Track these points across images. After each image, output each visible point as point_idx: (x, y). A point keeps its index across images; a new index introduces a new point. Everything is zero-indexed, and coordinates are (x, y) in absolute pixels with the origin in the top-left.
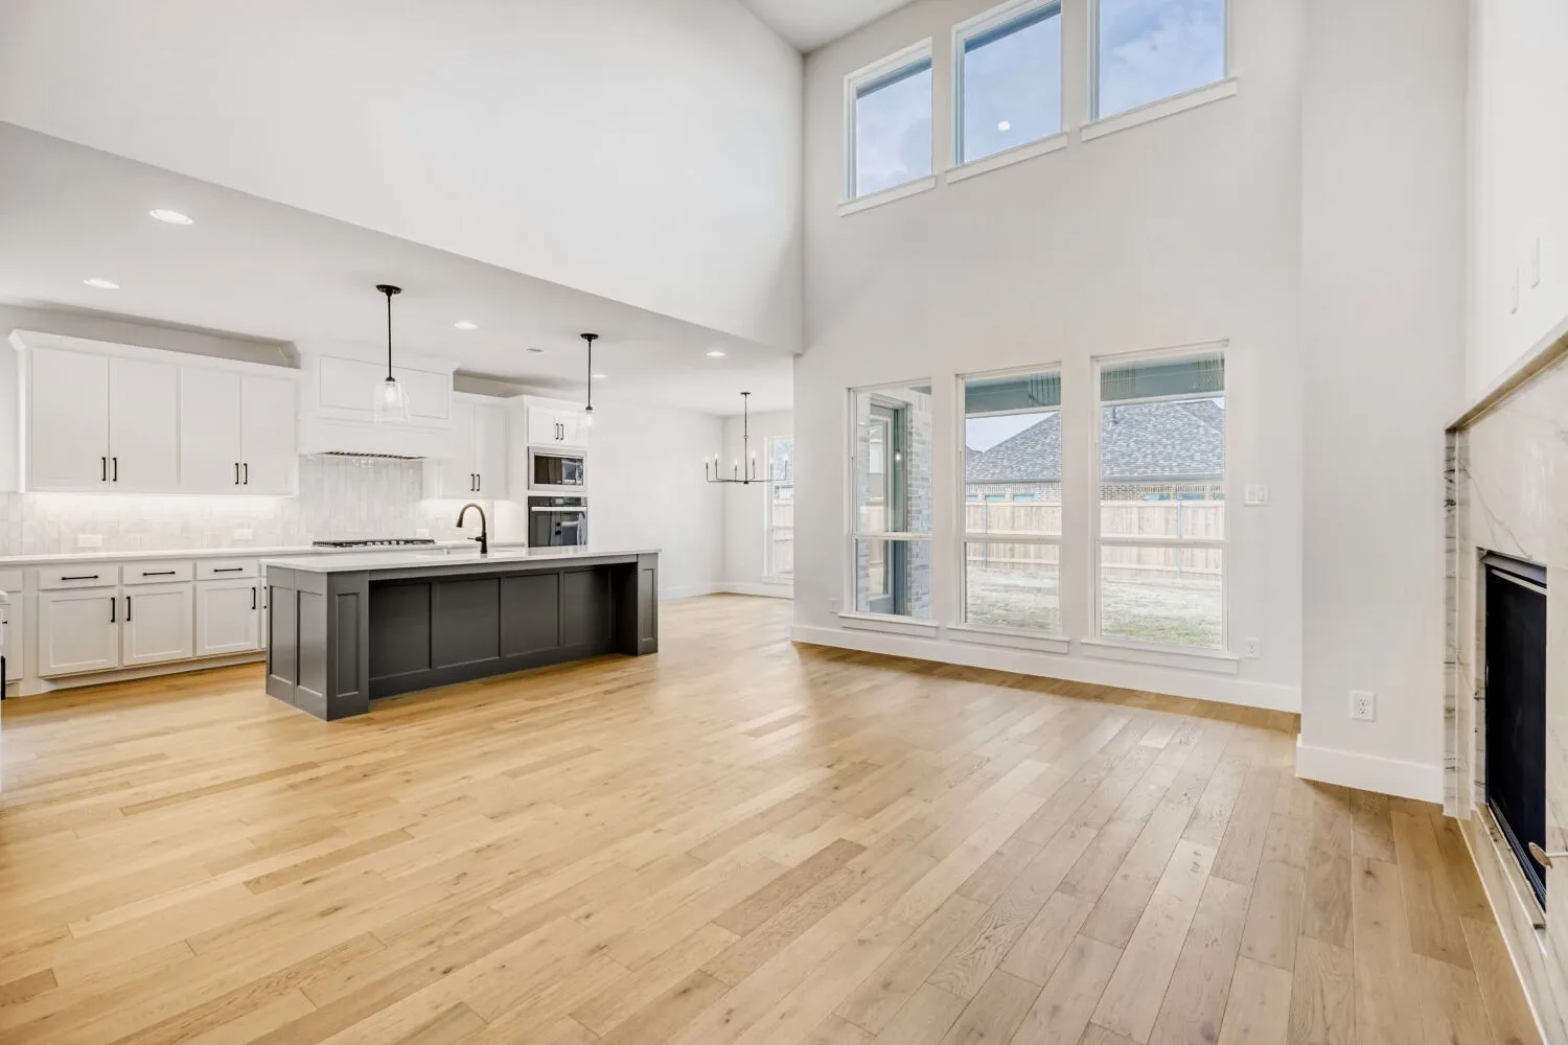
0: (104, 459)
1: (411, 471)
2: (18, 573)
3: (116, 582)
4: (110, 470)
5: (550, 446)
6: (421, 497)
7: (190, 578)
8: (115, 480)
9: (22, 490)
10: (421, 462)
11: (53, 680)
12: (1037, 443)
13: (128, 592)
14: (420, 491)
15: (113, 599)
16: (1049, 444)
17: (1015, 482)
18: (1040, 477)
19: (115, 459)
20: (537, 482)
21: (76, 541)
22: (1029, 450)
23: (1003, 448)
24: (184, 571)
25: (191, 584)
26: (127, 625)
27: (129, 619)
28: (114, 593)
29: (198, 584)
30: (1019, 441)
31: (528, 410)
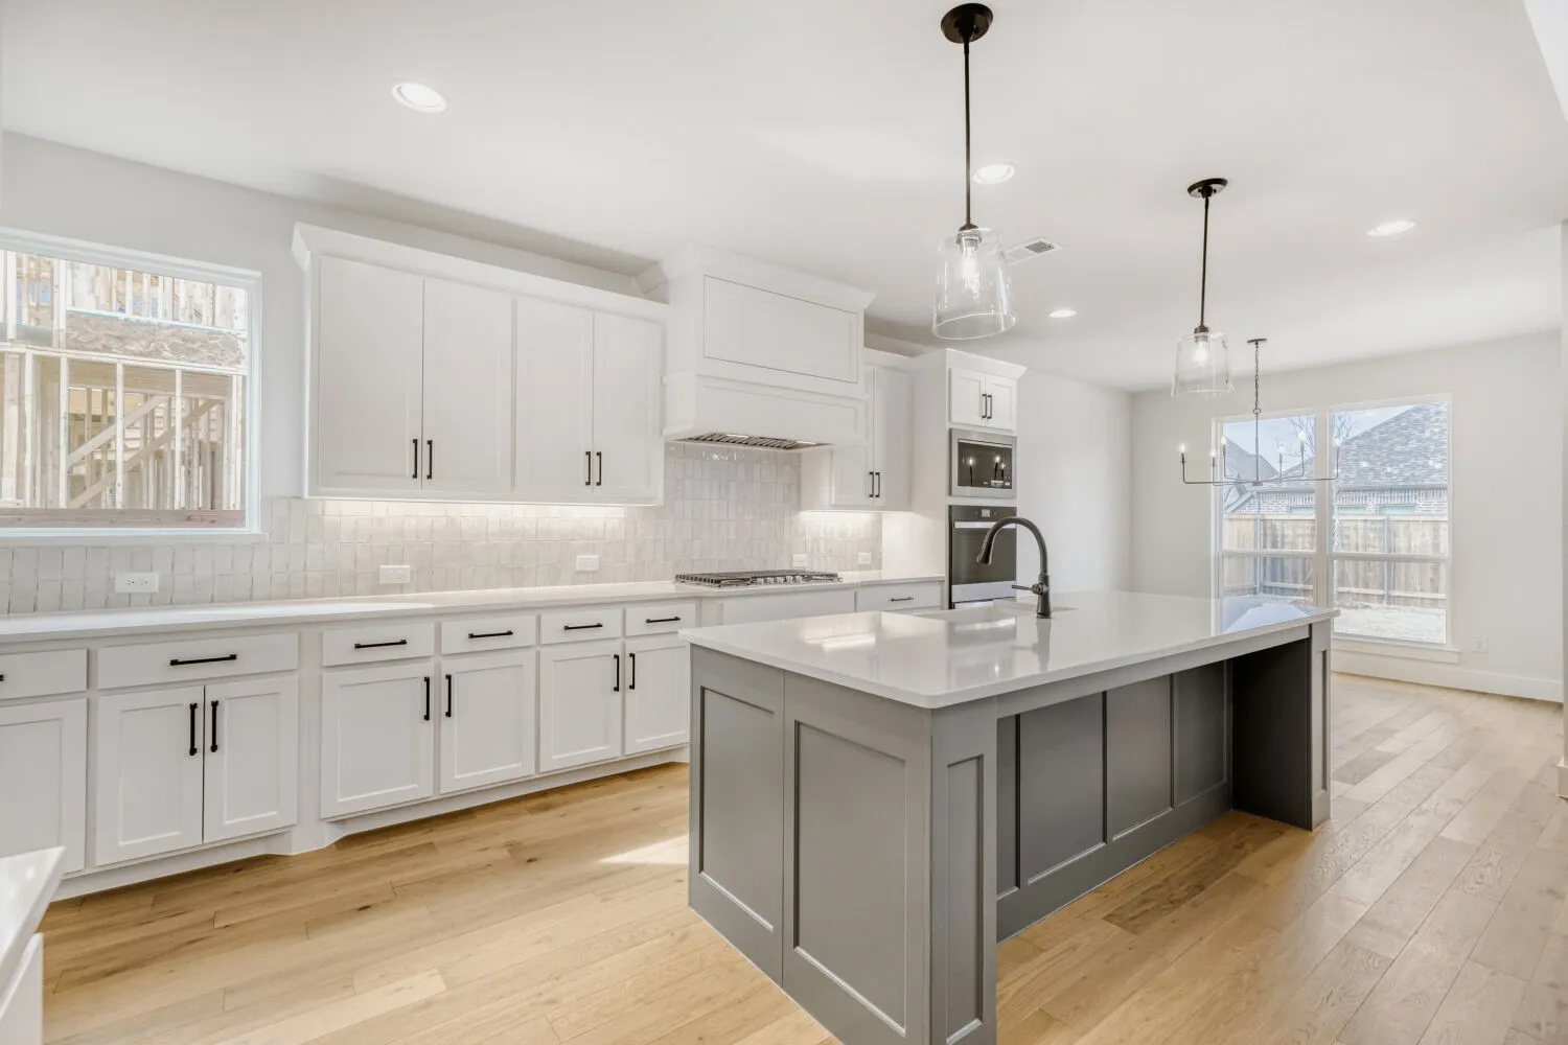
0: (415, 441)
1: (787, 468)
2: (290, 639)
3: (431, 651)
4: (423, 461)
5: (978, 430)
6: (798, 506)
7: (533, 642)
8: (430, 477)
9: (306, 496)
10: (800, 455)
11: (341, 822)
12: (1408, 439)
13: (449, 667)
14: (797, 497)
15: (427, 680)
16: (1429, 439)
17: (1382, 490)
18: (1427, 482)
19: (430, 443)
20: (961, 483)
21: (377, 574)
22: (1398, 448)
23: (1354, 447)
24: (523, 626)
25: (532, 653)
26: (446, 721)
27: (449, 714)
28: (427, 669)
29: (543, 650)
30: (1377, 436)
31: (950, 372)
